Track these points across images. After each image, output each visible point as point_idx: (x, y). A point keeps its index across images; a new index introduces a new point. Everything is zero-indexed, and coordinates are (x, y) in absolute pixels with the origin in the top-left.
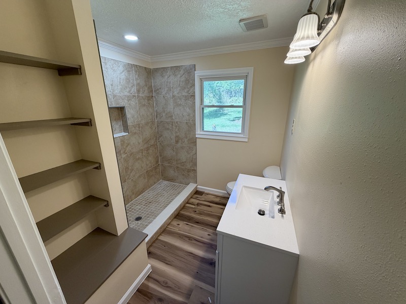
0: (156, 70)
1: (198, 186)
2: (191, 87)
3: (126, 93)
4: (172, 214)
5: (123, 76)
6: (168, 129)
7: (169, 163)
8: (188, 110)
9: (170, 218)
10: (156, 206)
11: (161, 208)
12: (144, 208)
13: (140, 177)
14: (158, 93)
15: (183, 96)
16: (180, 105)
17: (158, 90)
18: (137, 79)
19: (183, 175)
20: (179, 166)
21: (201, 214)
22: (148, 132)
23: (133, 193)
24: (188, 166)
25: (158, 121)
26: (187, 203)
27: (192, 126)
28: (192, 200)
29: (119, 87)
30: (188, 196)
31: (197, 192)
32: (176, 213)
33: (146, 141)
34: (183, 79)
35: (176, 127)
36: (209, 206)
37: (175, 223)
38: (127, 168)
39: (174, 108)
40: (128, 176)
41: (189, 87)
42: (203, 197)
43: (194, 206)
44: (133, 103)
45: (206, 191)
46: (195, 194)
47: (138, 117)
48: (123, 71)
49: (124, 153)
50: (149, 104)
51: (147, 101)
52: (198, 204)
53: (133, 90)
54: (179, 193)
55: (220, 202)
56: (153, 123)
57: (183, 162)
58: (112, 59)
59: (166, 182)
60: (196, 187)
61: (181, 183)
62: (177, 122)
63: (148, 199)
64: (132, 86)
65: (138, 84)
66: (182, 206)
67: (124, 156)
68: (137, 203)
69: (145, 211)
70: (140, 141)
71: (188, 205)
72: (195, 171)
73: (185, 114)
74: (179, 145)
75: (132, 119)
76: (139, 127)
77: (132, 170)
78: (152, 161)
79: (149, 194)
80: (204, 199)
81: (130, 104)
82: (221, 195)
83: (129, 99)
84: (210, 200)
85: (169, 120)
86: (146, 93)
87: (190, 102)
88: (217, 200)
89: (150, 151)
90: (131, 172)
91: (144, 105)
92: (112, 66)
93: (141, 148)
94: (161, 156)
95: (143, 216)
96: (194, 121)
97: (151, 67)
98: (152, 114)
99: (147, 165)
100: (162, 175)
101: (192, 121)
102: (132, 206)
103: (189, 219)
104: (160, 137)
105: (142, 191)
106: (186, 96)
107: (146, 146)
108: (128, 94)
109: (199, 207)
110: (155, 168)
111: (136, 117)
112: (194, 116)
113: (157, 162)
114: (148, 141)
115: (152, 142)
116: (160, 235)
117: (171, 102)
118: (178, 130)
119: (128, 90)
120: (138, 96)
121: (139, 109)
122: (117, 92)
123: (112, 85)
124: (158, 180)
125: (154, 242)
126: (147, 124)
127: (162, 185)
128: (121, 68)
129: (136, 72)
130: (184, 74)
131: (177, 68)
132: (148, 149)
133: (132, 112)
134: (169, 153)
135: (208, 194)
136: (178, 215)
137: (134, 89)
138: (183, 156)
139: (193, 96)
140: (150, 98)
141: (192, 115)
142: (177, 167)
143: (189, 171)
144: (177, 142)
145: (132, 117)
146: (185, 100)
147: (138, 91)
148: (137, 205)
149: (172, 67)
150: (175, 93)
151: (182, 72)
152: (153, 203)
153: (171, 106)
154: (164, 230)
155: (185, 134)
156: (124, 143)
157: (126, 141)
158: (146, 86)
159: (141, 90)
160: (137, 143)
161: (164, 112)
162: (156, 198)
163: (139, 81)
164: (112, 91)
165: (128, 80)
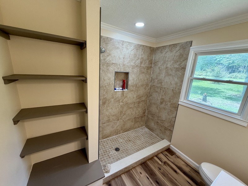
0: (158, 48)
1: (171, 146)
2: (184, 60)
3: (132, 64)
4: (139, 161)
5: (132, 53)
6: (157, 92)
7: (152, 116)
8: (176, 79)
9: (136, 163)
10: (132, 146)
11: (135, 149)
12: (124, 143)
13: (129, 120)
14: (156, 65)
15: (175, 68)
16: (170, 75)
17: (156, 62)
18: (142, 55)
19: (161, 130)
20: (159, 121)
21: (164, 175)
22: (142, 92)
23: (122, 129)
24: (166, 125)
25: (151, 85)
26: (156, 156)
27: (177, 93)
28: (161, 156)
29: (128, 60)
30: (159, 150)
31: (169, 150)
32: (143, 161)
33: (139, 97)
34: (178, 54)
35: (163, 91)
36: (175, 171)
37: (139, 169)
38: (121, 112)
39: (165, 77)
40: (121, 117)
41: (181, 60)
42: (172, 158)
43: (160, 163)
44: (135, 70)
45: (177, 154)
46: (166, 150)
47: (137, 80)
48: (133, 49)
49: (122, 102)
50: (147, 72)
51: (146, 70)
52: (165, 163)
53: (137, 62)
54: (153, 143)
55: (190, 174)
56: (147, 85)
57: (162, 120)
58: (127, 42)
59: (147, 130)
60: (169, 145)
61: (157, 135)
62: (165, 88)
63: (129, 138)
64: (137, 60)
65: (142, 58)
66: (151, 157)
67: (121, 104)
68: (122, 137)
69: (124, 145)
70: (135, 96)
71: (155, 158)
72: (171, 131)
73: (173, 82)
74: (163, 106)
75: (132, 81)
76: (136, 87)
77: (125, 114)
78: (141, 112)
79: (131, 134)
80: (172, 161)
81: (133, 71)
82: (193, 166)
83: (133, 67)
84: (178, 165)
85: (159, 85)
86: (147, 64)
87: (179, 73)
88: (187, 169)
89: (141, 105)
90: (123, 115)
91: (143, 73)
92: (126, 46)
93: (134, 101)
94: (148, 109)
95: (121, 149)
96: (180, 90)
97: (155, 47)
98: (147, 79)
99: (136, 113)
100: (146, 123)
101: (178, 89)
102: (118, 138)
103: (151, 174)
104: (150, 96)
105: (128, 130)
106: (177, 68)
107: (138, 100)
108: (133, 64)
109: (165, 166)
110: (142, 117)
111: (135, 80)
112: (181, 86)
113: (144, 113)
114: (141, 97)
115: (144, 99)
116: (124, 173)
117: (164, 72)
118: (165, 94)
119: (133, 62)
120: (140, 66)
121: (139, 75)
122: (126, 63)
123: (124, 58)
124: (142, 126)
125: (117, 177)
126: (142, 85)
127: (144, 131)
128: (132, 47)
129: (143, 50)
130: (179, 50)
131: (175, 45)
132: (139, 103)
133: (133, 76)
134: (154, 109)
135: (178, 157)
136: (144, 164)
138: (164, 115)
139: (184, 68)
140: (149, 68)
141: (179, 84)
142: (157, 122)
143: (166, 129)
144: (162, 103)
145: (133, 80)
146: (176, 71)
147: (141, 63)
148: (121, 139)
149: (170, 45)
150: (169, 65)
151: (178, 48)
152: (131, 142)
153: (162, 76)
154: (128, 171)
155: (169, 98)
156: (123, 95)
157: (125, 95)
158: (148, 59)
159: (144, 62)
160: (132, 97)
161: (157, 79)
162: (135, 139)
163: (143, 56)
164: (123, 62)
165: (135, 55)
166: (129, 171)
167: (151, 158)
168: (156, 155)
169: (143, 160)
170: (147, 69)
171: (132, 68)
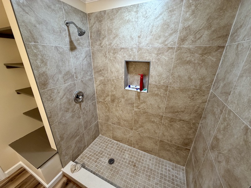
5: (159, 22)
6: (214, 114)
10: (128, 174)
13: (149, 138)
18: (186, 20)
29: (148, 39)
33: (174, 111)
35: (224, 119)
38: (136, 121)
40: (136, 128)
44: (165, 58)
48: (161, 14)
50: (203, 60)
53: (170, 39)
56: (199, 91)
64: (171, 35)
67: (136, 109)
68: (133, 153)
69: (122, 164)
70: (163, 106)
74: (212, 156)
75: (157, 78)
78: (176, 137)
83: (160, 52)
85: (222, 99)
86: (203, 42)
89: (177, 126)
90: (140, 127)
92: (144, 13)
93: (161, 114)
95: (115, 164)
98: (203, 79)
99: (164, 135)
107: (170, 115)
108: (160, 46)
110: (179, 148)
115: (186, 117)
121: (175, 67)
126: (183, 90)
127: (174, 172)
128: (158, 11)
129: (189, 6)
133: (160, 69)
134: (200, 150)
137: (175, 38)
140: (212, 50)
144: (213, 148)
147: (182, 41)
152: (133, 169)
153: (237, 72)
156: (139, 98)
159: (191, 37)
161: (224, 80)
170: (203, 55)
171: (158, 54)
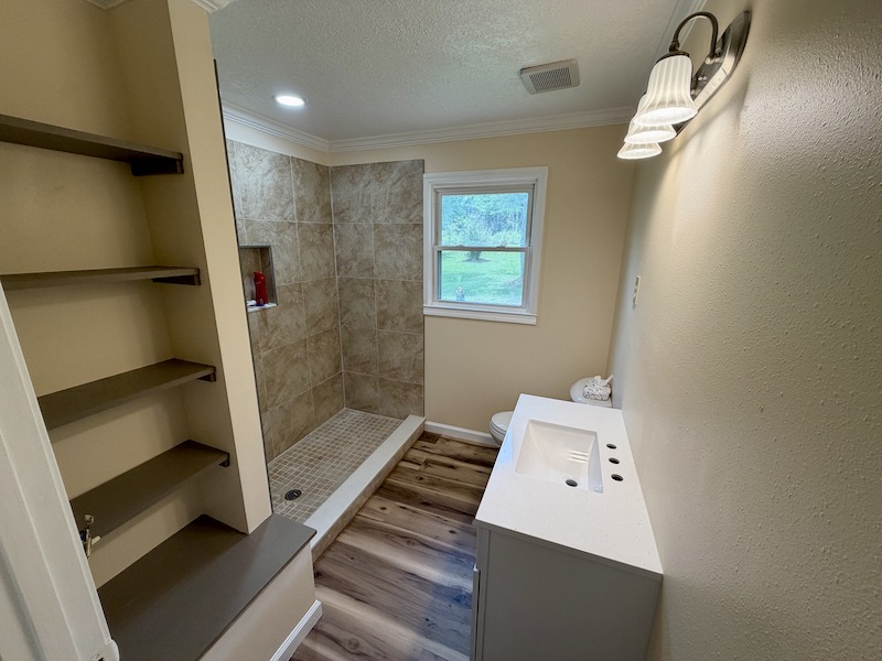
0: (340, 170)
1: (428, 423)
2: (415, 206)
3: (274, 218)
4: (370, 485)
5: (269, 181)
6: (363, 296)
7: (363, 370)
8: (407, 255)
9: (364, 493)
10: (333, 467)
11: (344, 470)
12: (307, 471)
13: (298, 400)
14: (343, 219)
15: (397, 225)
16: (391, 244)
17: (342, 211)
18: (298, 189)
19: (395, 397)
20: (385, 376)
21: (434, 485)
22: (318, 303)
24: (406, 377)
25: (340, 280)
26: (403, 460)
27: (414, 290)
28: (415, 454)
29: (259, 205)
30: (405, 444)
31: (425, 436)
32: (378, 483)
34: (398, 189)
35: (381, 291)
36: (452, 467)
37: (376, 504)
39: (377, 251)
40: (272, 399)
41: (410, 206)
42: (438, 447)
43: (417, 468)
45: (444, 434)
46: (419, 439)
47: (298, 270)
48: (269, 171)
49: (266, 346)
50: (323, 241)
51: (317, 234)
52: (427, 463)
54: (384, 438)
55: (477, 457)
56: (330, 281)
57: (394, 369)
58: (246, 145)
59: (356, 414)
60: (423, 423)
61: (389, 415)
62: (382, 281)
63: (315, 451)
64: (287, 204)
65: (300, 199)
66: (393, 465)
68: (290, 459)
69: (308, 477)
70: (302, 321)
71: (404, 464)
72: (421, 388)
73: (400, 264)
74: (387, 330)
76: (300, 291)
77: (282, 385)
79: (316, 440)
80: (439, 452)
81: (281, 242)
82: (477, 441)
83: (280, 229)
84: (453, 453)
85: (366, 276)
86: (317, 219)
87: (411, 239)
88: (469, 453)
89: (323, 344)
90: (279, 390)
91: (313, 244)
92: (246, 160)
93: (303, 337)
94: (345, 354)
95: (303, 488)
96: (420, 278)
97: (330, 164)
98: (327, 264)
99: (315, 374)
100: (348, 398)
101: (416, 278)
103: (407, 497)
104: (345, 313)
105: (302, 433)
106: (403, 227)
108: (279, 220)
109: (429, 469)
110: (334, 382)
111: (293, 268)
112: (421, 269)
113: (337, 367)
114: (319, 321)
116: (342, 532)
117: (371, 238)
118: (386, 298)
119: (278, 210)
120: (300, 225)
121: (302, 252)
122: (254, 214)
123: (244, 199)
124: (338, 409)
125: (329, 549)
126: (317, 284)
127: (348, 419)
128: (265, 165)
129: (297, 172)
130: (399, 179)
131: (385, 165)
132: (317, 339)
133: (286, 257)
134: (364, 348)
135: (448, 440)
136: (383, 488)
137: (292, 210)
138: (396, 355)
139: (419, 226)
141: (415, 267)
143: (407, 388)
144: (382, 324)
145: (286, 270)
146: (402, 234)
147: (301, 214)
148: (291, 465)
149: (374, 166)
150: (381, 219)
151: (395, 174)
152: (326, 460)
153: (369, 249)
154: (352, 522)
155: (400, 307)
156: (266, 323)
157: (270, 322)
158: (318, 203)
159: (307, 211)
160: (294, 325)
161: (355, 259)
162: (333, 447)
163: (302, 193)
164: (244, 212)
165: (279, 190)
166: (353, 520)
167: (394, 469)
168: (403, 457)
169: (377, 481)
170: (321, 233)
171: (279, 233)
